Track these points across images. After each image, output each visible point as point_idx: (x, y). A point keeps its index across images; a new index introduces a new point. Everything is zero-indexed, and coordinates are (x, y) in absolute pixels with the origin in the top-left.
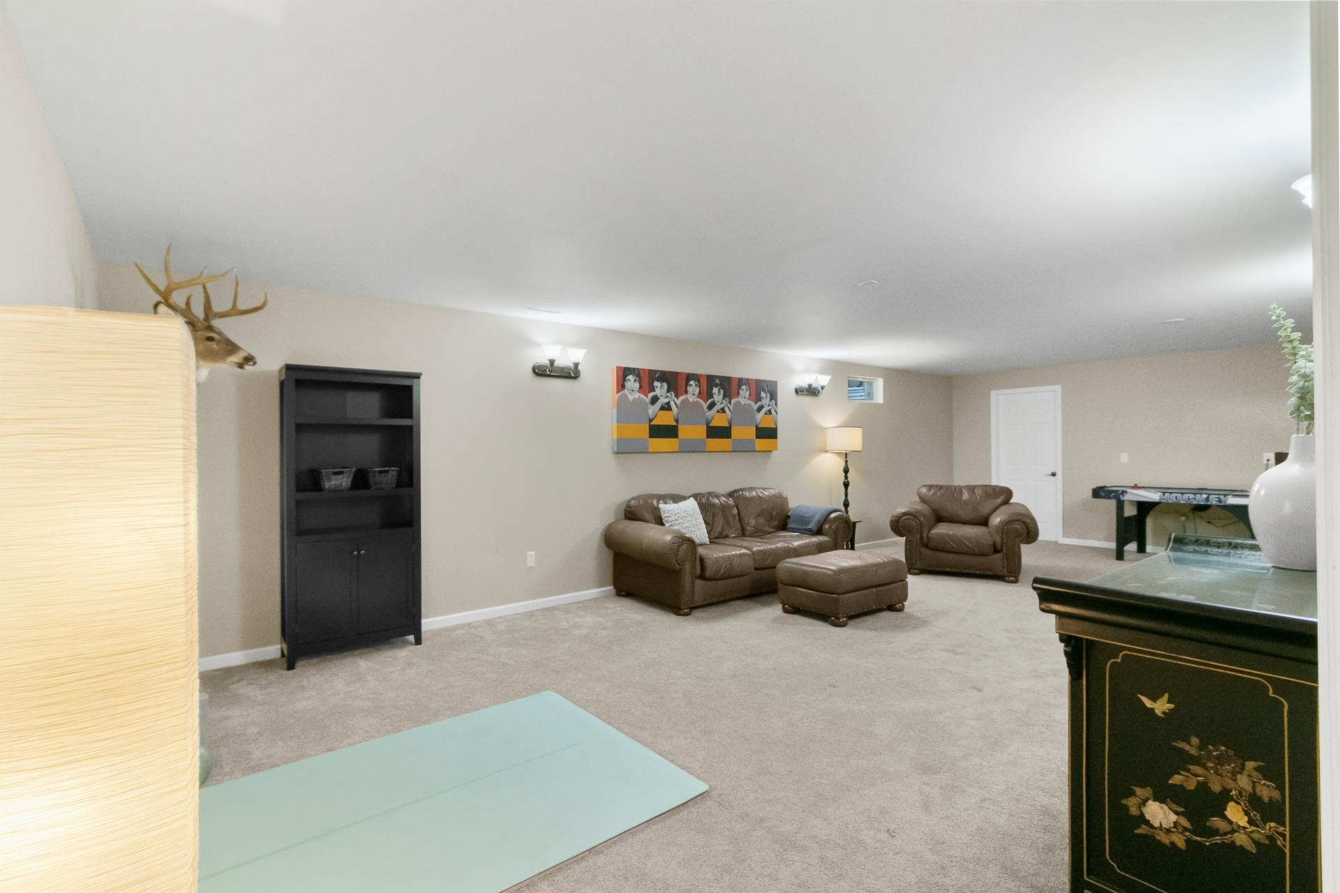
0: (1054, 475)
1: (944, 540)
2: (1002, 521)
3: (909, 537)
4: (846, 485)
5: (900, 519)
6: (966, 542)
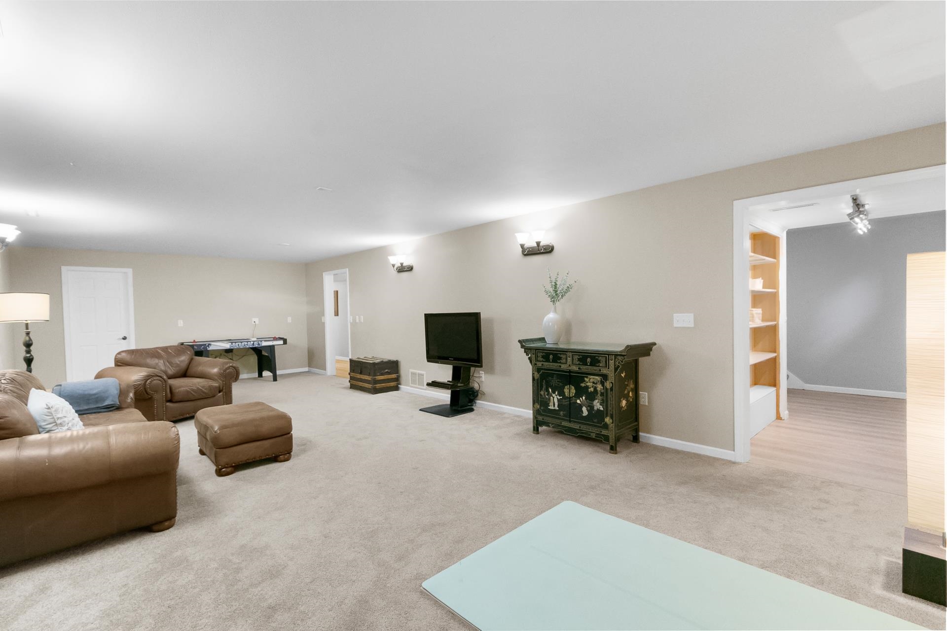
0: (125, 338)
1: (188, 392)
2: (220, 369)
3: (156, 396)
4: (29, 361)
5: (146, 382)
6: (203, 389)
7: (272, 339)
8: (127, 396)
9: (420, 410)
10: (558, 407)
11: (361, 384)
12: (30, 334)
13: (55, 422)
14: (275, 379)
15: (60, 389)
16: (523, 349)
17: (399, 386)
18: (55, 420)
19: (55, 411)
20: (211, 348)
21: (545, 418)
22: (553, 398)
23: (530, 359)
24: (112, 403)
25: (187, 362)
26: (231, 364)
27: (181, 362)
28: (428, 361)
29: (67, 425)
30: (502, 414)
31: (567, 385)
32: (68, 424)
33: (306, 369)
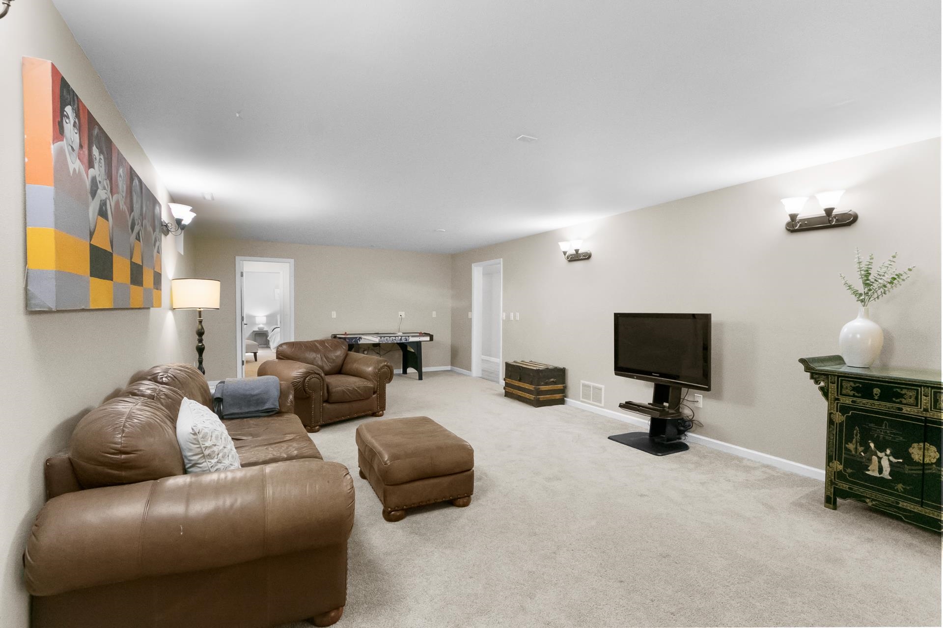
1: (343, 391)
2: (375, 368)
3: (314, 396)
4: (200, 350)
5: (305, 379)
6: (359, 390)
7: (418, 334)
8: (287, 397)
9: (609, 438)
10: (890, 474)
11: (520, 393)
12: (203, 322)
13: (203, 453)
14: (420, 378)
15: (223, 387)
16: (809, 374)
17: (565, 399)
18: (202, 451)
19: (202, 438)
20: (361, 342)
21: (856, 488)
22: (880, 459)
23: (822, 389)
24: (272, 406)
25: (342, 358)
26: (385, 363)
27: (337, 357)
28: (616, 374)
29: (216, 457)
30: (740, 459)
31: (918, 442)
32: (218, 454)
33: (449, 368)
